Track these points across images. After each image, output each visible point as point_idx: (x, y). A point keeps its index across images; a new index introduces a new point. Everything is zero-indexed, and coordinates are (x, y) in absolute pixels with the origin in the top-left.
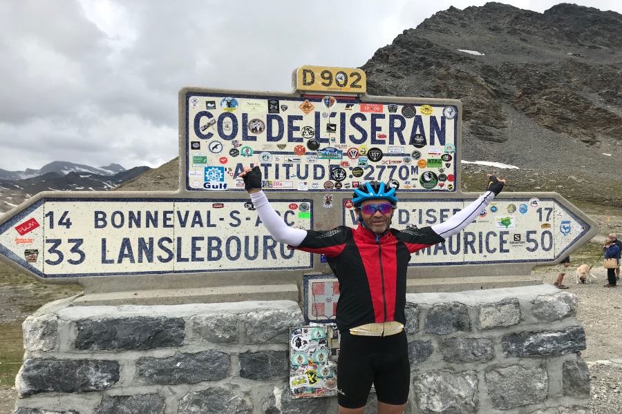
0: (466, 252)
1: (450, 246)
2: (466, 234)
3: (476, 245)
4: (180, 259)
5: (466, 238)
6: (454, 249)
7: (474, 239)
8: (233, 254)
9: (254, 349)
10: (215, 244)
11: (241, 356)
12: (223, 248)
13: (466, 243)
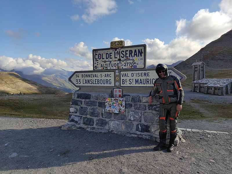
0: (147, 84)
1: (143, 82)
2: (147, 79)
3: (150, 82)
4: (93, 84)
5: (147, 80)
6: (144, 83)
7: (149, 80)
8: (101, 83)
9: (101, 101)
10: (98, 81)
11: (99, 102)
12: (100, 82)
13: (147, 81)
